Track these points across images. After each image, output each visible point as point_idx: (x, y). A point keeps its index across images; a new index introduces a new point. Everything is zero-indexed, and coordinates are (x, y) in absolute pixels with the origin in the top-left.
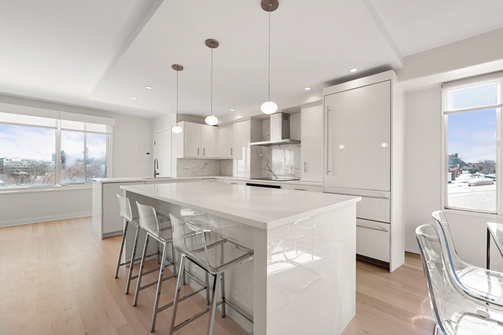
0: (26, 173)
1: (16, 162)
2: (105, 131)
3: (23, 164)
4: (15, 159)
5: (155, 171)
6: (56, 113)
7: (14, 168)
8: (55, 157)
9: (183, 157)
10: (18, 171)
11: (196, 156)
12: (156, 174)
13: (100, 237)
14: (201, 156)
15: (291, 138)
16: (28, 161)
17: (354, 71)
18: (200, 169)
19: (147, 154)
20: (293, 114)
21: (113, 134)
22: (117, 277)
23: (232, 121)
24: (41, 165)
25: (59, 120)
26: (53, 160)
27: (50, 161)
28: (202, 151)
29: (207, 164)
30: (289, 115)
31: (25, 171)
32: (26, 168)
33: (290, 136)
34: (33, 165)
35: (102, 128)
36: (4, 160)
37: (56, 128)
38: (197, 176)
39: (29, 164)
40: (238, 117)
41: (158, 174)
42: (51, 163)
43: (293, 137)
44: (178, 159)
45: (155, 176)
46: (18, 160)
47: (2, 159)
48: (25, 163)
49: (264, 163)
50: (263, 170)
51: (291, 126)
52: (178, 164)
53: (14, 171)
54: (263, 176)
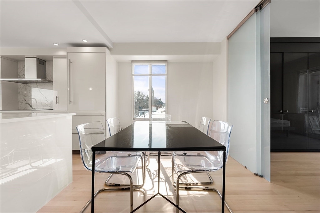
15: (47, 79)
17: (85, 41)
20: (49, 61)
30: (46, 62)
33: (46, 77)
43: (48, 78)
49: (21, 97)
50: (20, 103)
51: (47, 70)
54: (20, 108)
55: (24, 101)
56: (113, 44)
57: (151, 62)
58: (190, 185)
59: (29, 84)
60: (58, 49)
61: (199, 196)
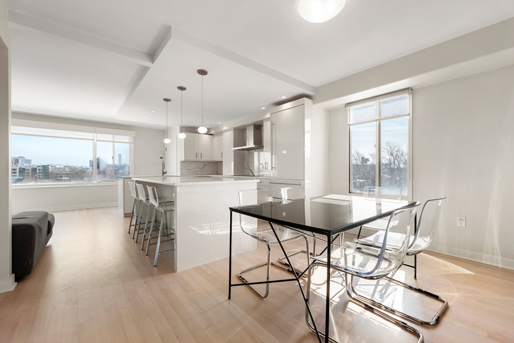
0: (68, 178)
1: (60, 169)
2: (128, 141)
3: (66, 170)
4: (58, 165)
5: (163, 171)
6: (93, 128)
7: (58, 174)
8: (91, 163)
9: (184, 160)
10: (61, 177)
11: (195, 159)
12: (164, 173)
13: (122, 215)
14: (199, 159)
16: (70, 167)
17: (284, 98)
18: (200, 170)
19: (161, 158)
21: (134, 143)
22: (129, 233)
23: (222, 131)
24: (80, 171)
25: (95, 134)
26: (90, 166)
27: (88, 167)
28: (200, 155)
29: (205, 165)
30: (260, 126)
31: (67, 177)
32: (68, 174)
33: (262, 142)
34: (74, 171)
35: (126, 139)
36: (50, 166)
37: (93, 140)
38: (197, 175)
39: (70, 170)
40: (225, 128)
41: (166, 173)
42: (89, 169)
44: (181, 161)
45: (163, 175)
46: (61, 167)
47: (48, 166)
48: (67, 169)
49: (246, 163)
50: (245, 169)
52: (181, 166)
53: (58, 177)
54: (245, 174)
55: (248, 168)
56: (316, 89)
57: (377, 98)
58: (380, 307)
59: (251, 151)
60: (265, 112)
61: (376, 323)
